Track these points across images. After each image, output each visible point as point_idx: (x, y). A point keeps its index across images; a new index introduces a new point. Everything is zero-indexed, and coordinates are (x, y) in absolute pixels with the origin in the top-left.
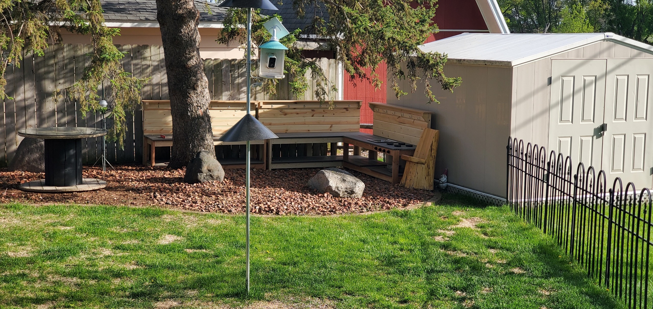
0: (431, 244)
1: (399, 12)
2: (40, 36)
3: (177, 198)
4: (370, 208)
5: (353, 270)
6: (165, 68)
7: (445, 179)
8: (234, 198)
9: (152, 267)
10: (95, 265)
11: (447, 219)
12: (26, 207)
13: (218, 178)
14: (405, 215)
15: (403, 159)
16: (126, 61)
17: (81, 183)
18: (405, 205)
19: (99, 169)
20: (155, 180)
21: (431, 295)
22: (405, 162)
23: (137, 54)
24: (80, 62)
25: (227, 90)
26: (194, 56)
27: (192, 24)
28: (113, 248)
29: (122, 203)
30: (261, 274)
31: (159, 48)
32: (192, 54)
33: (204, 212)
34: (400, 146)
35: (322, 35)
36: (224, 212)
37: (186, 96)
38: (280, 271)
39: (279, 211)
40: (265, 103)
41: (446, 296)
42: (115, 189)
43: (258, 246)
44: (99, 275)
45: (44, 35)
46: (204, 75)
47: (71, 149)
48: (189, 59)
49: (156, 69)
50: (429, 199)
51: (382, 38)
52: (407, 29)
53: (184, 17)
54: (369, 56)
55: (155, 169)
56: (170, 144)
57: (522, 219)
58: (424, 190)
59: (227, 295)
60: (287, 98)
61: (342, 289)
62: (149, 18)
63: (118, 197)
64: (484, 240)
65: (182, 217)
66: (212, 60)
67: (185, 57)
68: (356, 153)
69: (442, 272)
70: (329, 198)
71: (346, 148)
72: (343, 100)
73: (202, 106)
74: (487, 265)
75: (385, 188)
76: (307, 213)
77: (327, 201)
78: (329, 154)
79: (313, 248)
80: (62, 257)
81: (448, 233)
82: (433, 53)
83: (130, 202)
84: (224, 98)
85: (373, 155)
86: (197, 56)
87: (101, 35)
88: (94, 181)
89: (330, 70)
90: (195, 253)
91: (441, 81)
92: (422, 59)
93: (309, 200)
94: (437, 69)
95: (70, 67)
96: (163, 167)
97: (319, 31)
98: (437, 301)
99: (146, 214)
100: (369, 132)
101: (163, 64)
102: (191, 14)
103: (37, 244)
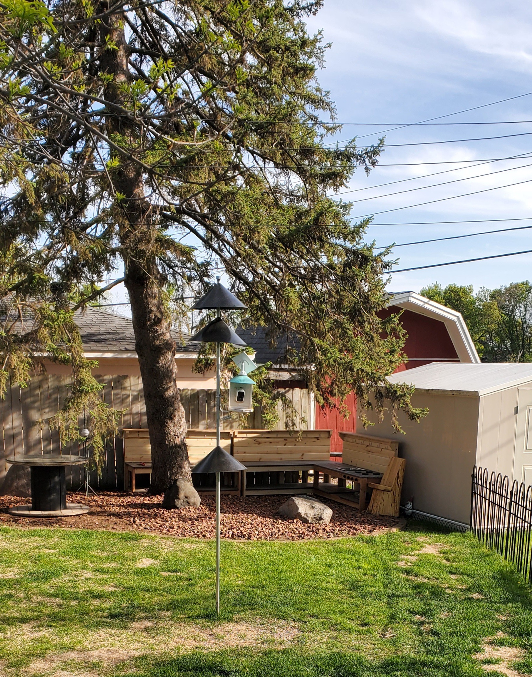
0: (394, 569)
1: (368, 342)
2: (23, 369)
3: (156, 524)
4: (337, 534)
5: (317, 593)
6: (144, 398)
7: (411, 506)
8: (209, 524)
9: (129, 589)
10: (76, 587)
11: (410, 545)
12: (14, 530)
13: (194, 504)
14: (371, 541)
15: (370, 486)
16: (107, 390)
17: (66, 508)
18: (370, 531)
19: (82, 495)
20: (134, 505)
21: (391, 618)
22: (372, 489)
23: (117, 384)
24: (63, 392)
25: (204, 419)
26: (171, 386)
27: (169, 356)
28: (95, 571)
29: (104, 527)
30: (230, 596)
31: (138, 378)
32: (169, 385)
33: (181, 537)
34: (368, 475)
35: (294, 365)
36: (199, 536)
37: (163, 425)
38: (249, 594)
39: (250, 537)
40: (239, 433)
41: (406, 620)
42: (97, 514)
43: (230, 570)
44: (80, 596)
45: (27, 367)
46: (181, 405)
47: (55, 476)
48: (167, 390)
49: (136, 399)
50: (395, 525)
51: (351, 369)
52: (376, 360)
53: (161, 348)
54: (338, 387)
55: (136, 495)
56: (150, 472)
57: (485, 545)
58: (390, 517)
59: (198, 617)
60: (261, 427)
61: (306, 611)
62: (128, 348)
63: (100, 521)
64: (445, 566)
65: (160, 541)
66: (189, 390)
67: (163, 388)
68: (326, 480)
69: (403, 596)
70: (299, 524)
71: (316, 476)
72: (315, 430)
73: (179, 435)
74: (448, 591)
75: (352, 515)
76: (278, 538)
77: (297, 527)
78: (300, 482)
79: (281, 572)
80: (46, 579)
81: (410, 558)
82: (400, 384)
83: (111, 526)
84: (201, 428)
85: (342, 482)
86: (174, 387)
87: (80, 367)
88: (77, 506)
89: (303, 400)
90: (171, 576)
91: (408, 411)
92: (390, 390)
93: (279, 526)
94: (404, 400)
95: (54, 396)
96: (142, 493)
97: (291, 361)
98: (397, 625)
99: (125, 538)
100: (340, 460)
101: (142, 394)
102: (168, 346)
103: (24, 566)
